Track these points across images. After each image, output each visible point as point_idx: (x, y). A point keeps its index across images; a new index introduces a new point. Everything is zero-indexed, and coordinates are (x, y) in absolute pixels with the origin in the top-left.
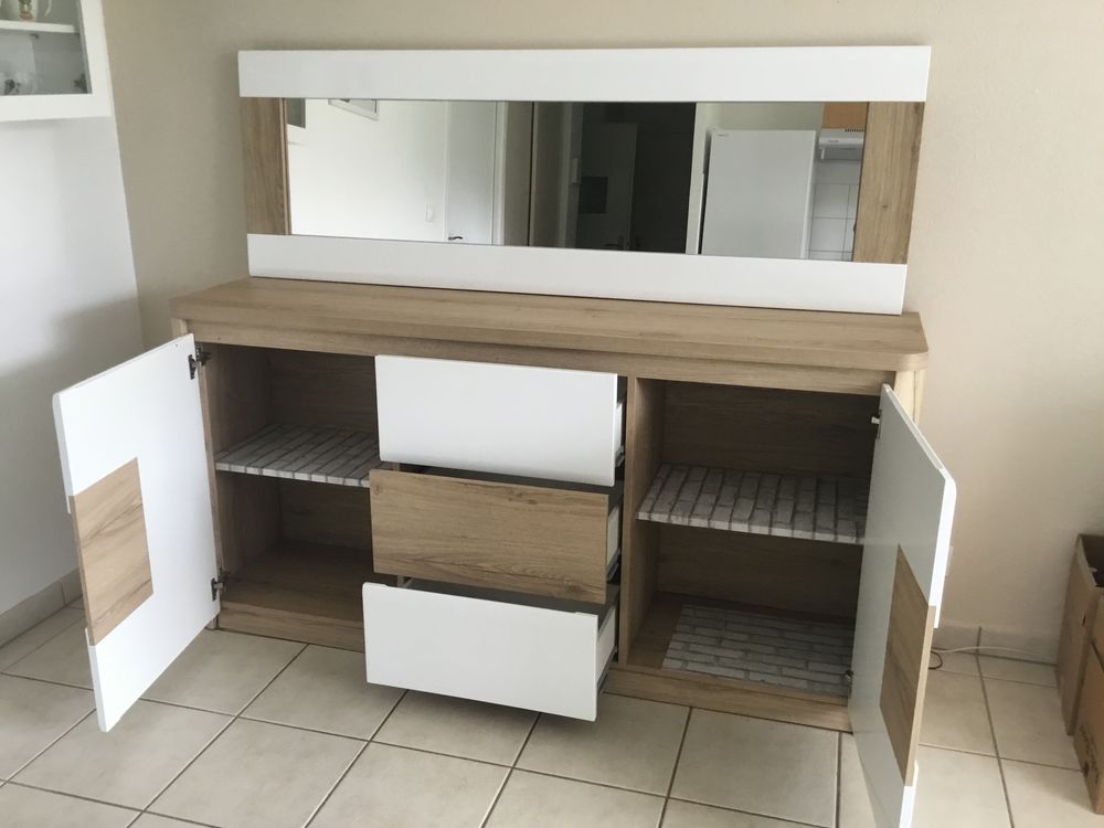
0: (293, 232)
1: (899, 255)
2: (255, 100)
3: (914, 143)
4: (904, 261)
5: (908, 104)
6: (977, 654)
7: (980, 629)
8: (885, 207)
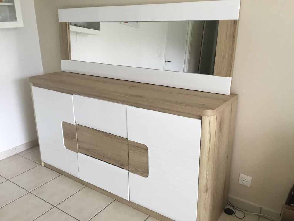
0: (72, 60)
1: (229, 74)
2: (62, 23)
3: (234, 35)
4: (230, 77)
5: (232, 20)
6: (260, 216)
7: (261, 208)
8: (224, 57)
